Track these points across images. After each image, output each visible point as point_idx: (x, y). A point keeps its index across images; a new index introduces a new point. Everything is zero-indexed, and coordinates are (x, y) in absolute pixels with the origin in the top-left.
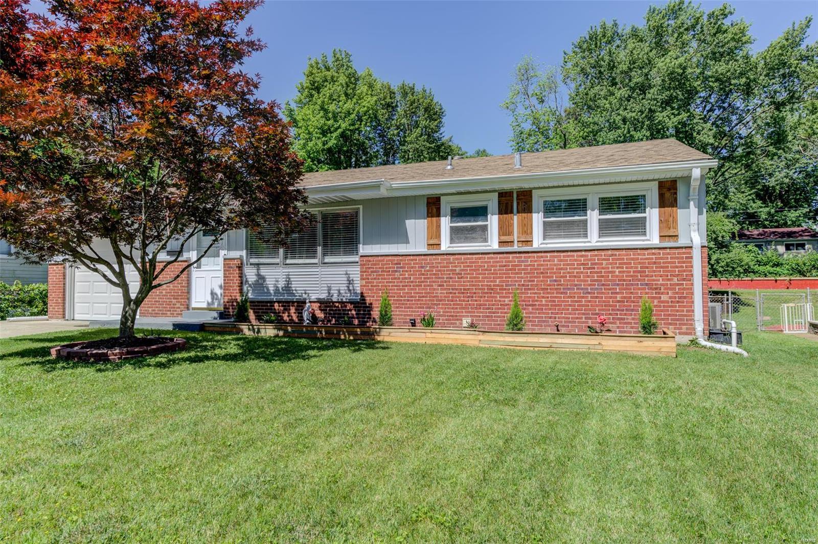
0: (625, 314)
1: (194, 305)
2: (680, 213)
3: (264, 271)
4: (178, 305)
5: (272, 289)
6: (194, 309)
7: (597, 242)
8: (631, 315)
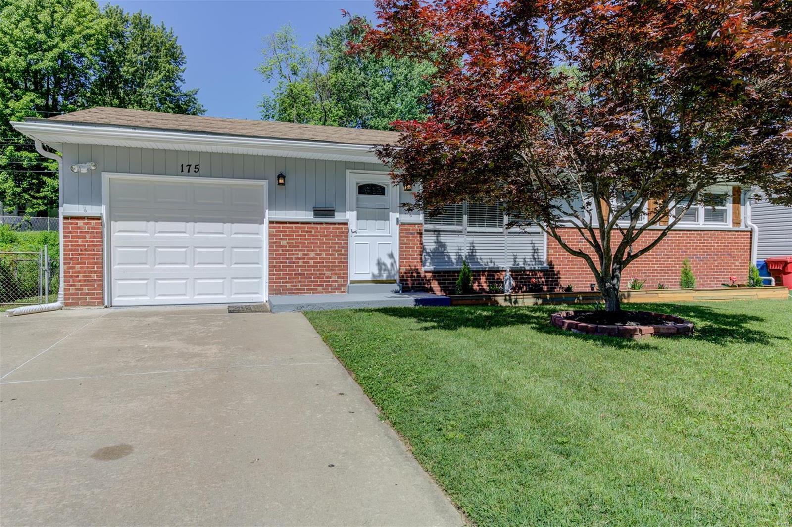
0: (719, 275)
1: (352, 276)
2: (742, 208)
3: (443, 239)
4: (335, 278)
5: (454, 258)
6: (353, 282)
7: (703, 224)
8: (721, 275)
